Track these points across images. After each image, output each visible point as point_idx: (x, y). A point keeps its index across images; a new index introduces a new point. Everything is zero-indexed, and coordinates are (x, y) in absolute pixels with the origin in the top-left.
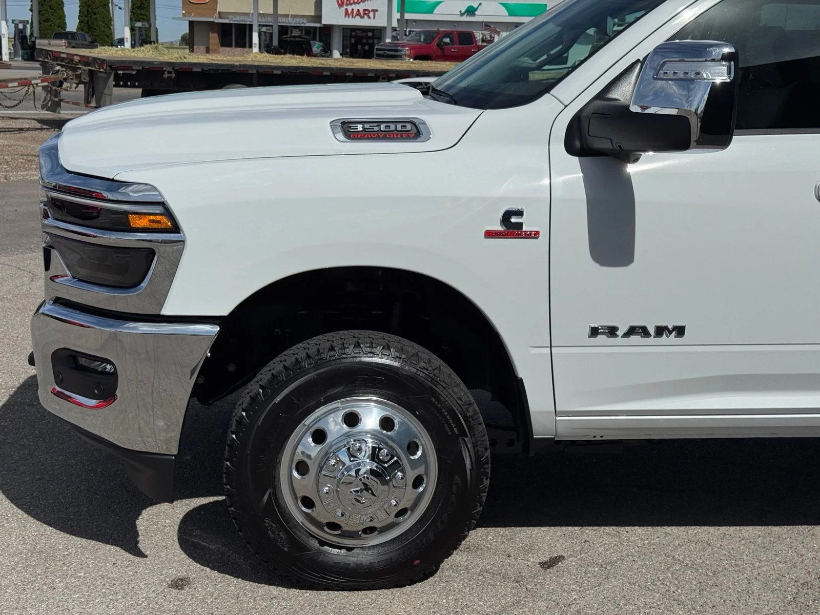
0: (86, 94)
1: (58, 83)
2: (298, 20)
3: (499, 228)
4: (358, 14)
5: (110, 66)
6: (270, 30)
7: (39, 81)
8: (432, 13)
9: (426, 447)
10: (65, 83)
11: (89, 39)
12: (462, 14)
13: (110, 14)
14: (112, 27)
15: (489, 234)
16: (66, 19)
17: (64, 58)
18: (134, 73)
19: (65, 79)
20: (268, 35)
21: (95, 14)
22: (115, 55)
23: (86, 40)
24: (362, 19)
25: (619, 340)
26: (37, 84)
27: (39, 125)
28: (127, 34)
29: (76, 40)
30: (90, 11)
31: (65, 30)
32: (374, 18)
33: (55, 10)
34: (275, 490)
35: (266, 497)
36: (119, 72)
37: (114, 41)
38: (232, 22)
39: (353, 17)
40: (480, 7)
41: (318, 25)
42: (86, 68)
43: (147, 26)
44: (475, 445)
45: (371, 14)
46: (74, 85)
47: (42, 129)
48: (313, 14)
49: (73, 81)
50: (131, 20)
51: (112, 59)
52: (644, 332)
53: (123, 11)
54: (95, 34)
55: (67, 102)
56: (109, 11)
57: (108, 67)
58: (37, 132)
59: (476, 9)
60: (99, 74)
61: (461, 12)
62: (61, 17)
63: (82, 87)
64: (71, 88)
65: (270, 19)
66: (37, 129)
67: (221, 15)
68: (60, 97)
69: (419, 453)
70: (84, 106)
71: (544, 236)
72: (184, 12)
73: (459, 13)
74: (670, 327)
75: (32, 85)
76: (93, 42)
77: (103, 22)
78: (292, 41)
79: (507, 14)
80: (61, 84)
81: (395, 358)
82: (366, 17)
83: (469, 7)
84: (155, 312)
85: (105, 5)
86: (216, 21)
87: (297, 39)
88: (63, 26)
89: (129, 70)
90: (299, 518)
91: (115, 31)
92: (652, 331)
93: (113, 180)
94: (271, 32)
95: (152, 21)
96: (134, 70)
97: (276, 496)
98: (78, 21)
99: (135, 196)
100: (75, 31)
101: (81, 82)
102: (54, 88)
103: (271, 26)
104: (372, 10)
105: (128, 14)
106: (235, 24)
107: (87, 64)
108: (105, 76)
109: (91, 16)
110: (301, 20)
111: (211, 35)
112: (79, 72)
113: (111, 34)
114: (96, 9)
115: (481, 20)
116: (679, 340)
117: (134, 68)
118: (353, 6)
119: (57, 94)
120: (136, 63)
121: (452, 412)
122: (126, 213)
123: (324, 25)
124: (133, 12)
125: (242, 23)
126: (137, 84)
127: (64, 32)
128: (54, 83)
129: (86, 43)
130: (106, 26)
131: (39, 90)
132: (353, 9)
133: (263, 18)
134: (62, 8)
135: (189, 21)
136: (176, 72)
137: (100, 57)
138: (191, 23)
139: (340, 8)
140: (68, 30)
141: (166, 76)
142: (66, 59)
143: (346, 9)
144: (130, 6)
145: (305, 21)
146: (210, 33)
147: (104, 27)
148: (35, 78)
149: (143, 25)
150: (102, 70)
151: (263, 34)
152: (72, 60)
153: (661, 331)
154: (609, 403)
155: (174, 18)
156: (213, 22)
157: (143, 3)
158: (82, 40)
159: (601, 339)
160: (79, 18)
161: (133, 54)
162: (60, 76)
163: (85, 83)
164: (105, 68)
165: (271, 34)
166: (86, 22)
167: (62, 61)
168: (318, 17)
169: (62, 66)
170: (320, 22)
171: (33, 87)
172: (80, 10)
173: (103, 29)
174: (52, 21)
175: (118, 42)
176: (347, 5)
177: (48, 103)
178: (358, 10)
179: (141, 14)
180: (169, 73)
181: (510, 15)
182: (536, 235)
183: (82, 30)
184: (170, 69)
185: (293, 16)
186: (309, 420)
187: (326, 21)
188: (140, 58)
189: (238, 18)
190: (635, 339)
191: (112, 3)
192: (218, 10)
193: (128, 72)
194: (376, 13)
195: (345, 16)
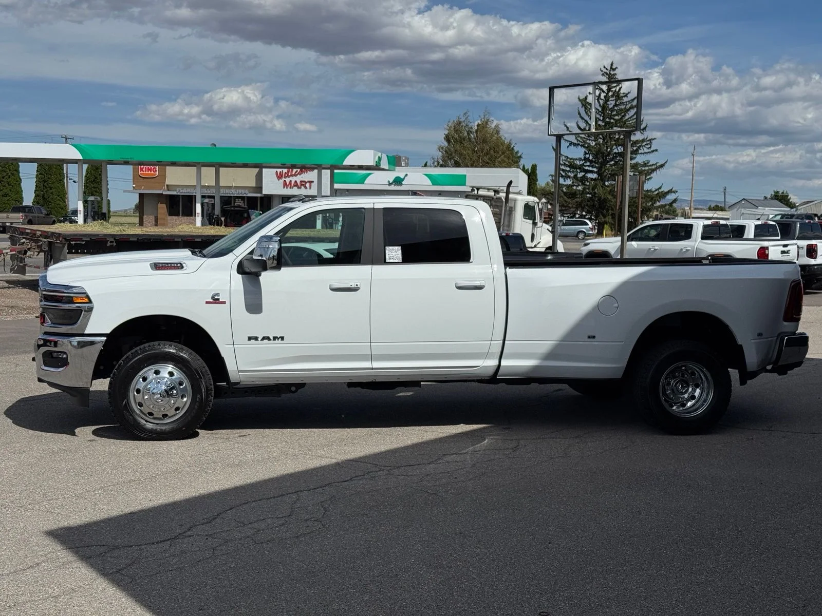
0: (46, 260)
1: (23, 252)
2: (240, 191)
3: (211, 300)
4: (296, 185)
5: (65, 239)
6: (212, 201)
7: (9, 251)
8: (363, 183)
9: (186, 384)
10: (28, 252)
11: (44, 212)
12: (390, 184)
13: (65, 188)
14: (66, 200)
15: (207, 303)
16: (23, 193)
17: (28, 233)
18: (83, 243)
19: (29, 249)
20: (210, 206)
21: (51, 189)
22: (69, 230)
23: (42, 213)
24: (299, 190)
25: (259, 341)
26: (7, 253)
27: (6, 285)
28: (80, 206)
29: (33, 213)
30: (46, 185)
31: (22, 204)
32: (310, 188)
33: (12, 186)
34: (128, 400)
35: (124, 403)
36: (72, 243)
37: (68, 212)
38: (179, 194)
39: (290, 188)
40: (406, 178)
41: (259, 195)
42: (46, 240)
43: (99, 199)
44: (205, 383)
45: (308, 185)
46: (36, 253)
47: (9, 288)
48: (254, 185)
49: (35, 250)
50: (85, 193)
51: (66, 233)
52: (268, 338)
53: (77, 184)
54: (50, 206)
55: (29, 266)
56: (64, 186)
57: (63, 239)
58: (5, 290)
59: (403, 180)
60: (56, 245)
61: (389, 182)
62: (18, 192)
63: (42, 255)
64: (33, 255)
65: (214, 191)
66: (6, 288)
67: (169, 187)
68: (25, 262)
69: (184, 385)
70: (43, 269)
71: (228, 303)
72: (134, 186)
73: (388, 183)
74: (279, 337)
75: (3, 254)
76: (48, 215)
77: (58, 196)
78: (232, 210)
79: (431, 184)
80: (25, 252)
81: (173, 349)
82: (303, 187)
83: (396, 177)
84: (82, 333)
85: (60, 180)
86: (164, 193)
87: (236, 208)
88: (21, 199)
89: (79, 241)
90: (138, 412)
91: (69, 203)
92: (272, 338)
93: (68, 286)
94: (213, 202)
95: (104, 195)
96: (83, 241)
97: (128, 403)
98: (34, 195)
99: (75, 291)
100: (31, 205)
101: (41, 251)
102: (20, 256)
103: (213, 197)
104: (309, 182)
105: (82, 189)
106: (182, 195)
107: (46, 237)
108: (61, 245)
109: (48, 190)
110: (243, 191)
111: (160, 205)
112: (41, 243)
113: (65, 206)
114: (52, 183)
115: (408, 189)
116: (282, 342)
117: (83, 239)
118: (291, 178)
119: (22, 260)
120: (85, 235)
121: (196, 370)
122: (72, 297)
123: (264, 195)
124: (87, 186)
125: (188, 194)
126: (86, 251)
127: (21, 206)
128: (20, 252)
129: (41, 215)
130: (61, 199)
131: (8, 258)
132: (291, 181)
133: (208, 190)
134: (19, 184)
135: (140, 194)
136: (117, 241)
137: (57, 232)
138: (140, 195)
139: (279, 180)
140: (24, 204)
141: (109, 244)
142: (31, 233)
143: (285, 181)
144: (84, 180)
145: (247, 192)
146: (159, 204)
147: (59, 200)
148: (5, 249)
149: (95, 199)
150: (58, 241)
151: (206, 205)
152: (35, 234)
153: (275, 338)
154: (258, 367)
155: (125, 191)
156: (162, 194)
157: (96, 178)
158: (38, 213)
159: (253, 341)
160: (35, 193)
161: (83, 229)
162: (25, 247)
163: (45, 252)
164: (61, 240)
165: (213, 205)
166: (42, 196)
167: (27, 235)
168: (259, 188)
169: (27, 239)
170: (261, 192)
171: (4, 255)
172: (36, 185)
173: (58, 202)
174: (10, 196)
175: (72, 214)
176: (285, 177)
177: (15, 268)
178: (296, 181)
179: (94, 188)
180: (111, 242)
181: (433, 184)
182: (224, 303)
183: (38, 203)
184: (112, 239)
185: (236, 188)
186: (140, 373)
187: (266, 191)
188: (89, 231)
189: (185, 190)
190: (266, 341)
191: (67, 177)
192: (167, 183)
193: (78, 242)
194: (312, 184)
195: (284, 187)
